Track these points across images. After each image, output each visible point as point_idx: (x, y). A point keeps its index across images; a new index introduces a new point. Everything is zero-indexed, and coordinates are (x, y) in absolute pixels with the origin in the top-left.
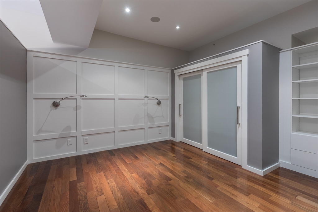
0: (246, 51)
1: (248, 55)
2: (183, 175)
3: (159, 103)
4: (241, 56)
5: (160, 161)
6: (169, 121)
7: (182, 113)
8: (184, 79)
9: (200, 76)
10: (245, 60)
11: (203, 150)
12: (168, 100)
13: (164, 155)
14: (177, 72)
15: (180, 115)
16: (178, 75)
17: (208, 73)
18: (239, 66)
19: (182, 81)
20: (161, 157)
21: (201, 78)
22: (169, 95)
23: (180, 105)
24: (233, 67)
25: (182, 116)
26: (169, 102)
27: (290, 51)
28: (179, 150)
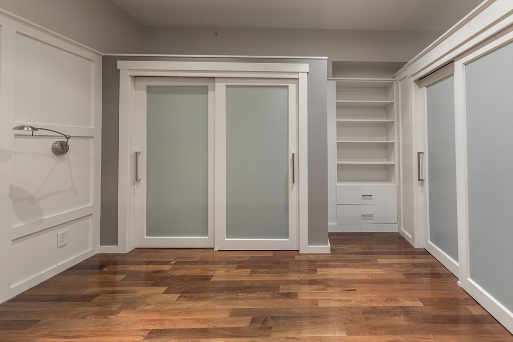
0: (305, 67)
1: (308, 73)
3: (61, 149)
4: (298, 72)
6: (93, 201)
8: (150, 90)
9: (205, 90)
10: (303, 79)
11: (216, 248)
12: (92, 141)
13: (131, 305)
14: (127, 69)
16: (132, 76)
17: (227, 86)
18: (292, 87)
19: (142, 95)
21: (207, 93)
22: (94, 125)
24: (283, 84)
26: (94, 148)
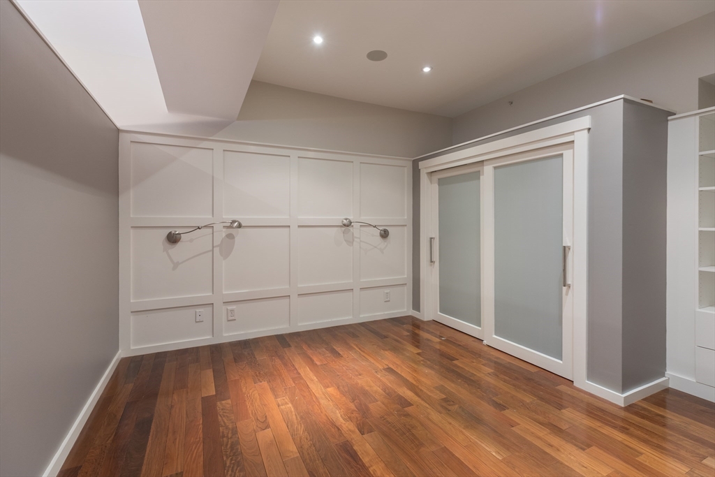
0: (585, 121)
1: (589, 129)
2: (438, 396)
3: (385, 234)
4: (574, 132)
5: (387, 363)
6: (406, 274)
7: (436, 257)
8: (441, 182)
9: (477, 176)
10: (582, 140)
11: (485, 342)
12: (406, 228)
13: (395, 349)
14: (425, 167)
15: (432, 262)
16: (428, 173)
17: (495, 168)
18: (567, 154)
19: (435, 187)
20: (388, 354)
21: (479, 179)
22: (407, 217)
23: (431, 238)
24: (553, 155)
25: (437, 264)
26: (407, 233)
27: (693, 118)
28: (428, 340)
